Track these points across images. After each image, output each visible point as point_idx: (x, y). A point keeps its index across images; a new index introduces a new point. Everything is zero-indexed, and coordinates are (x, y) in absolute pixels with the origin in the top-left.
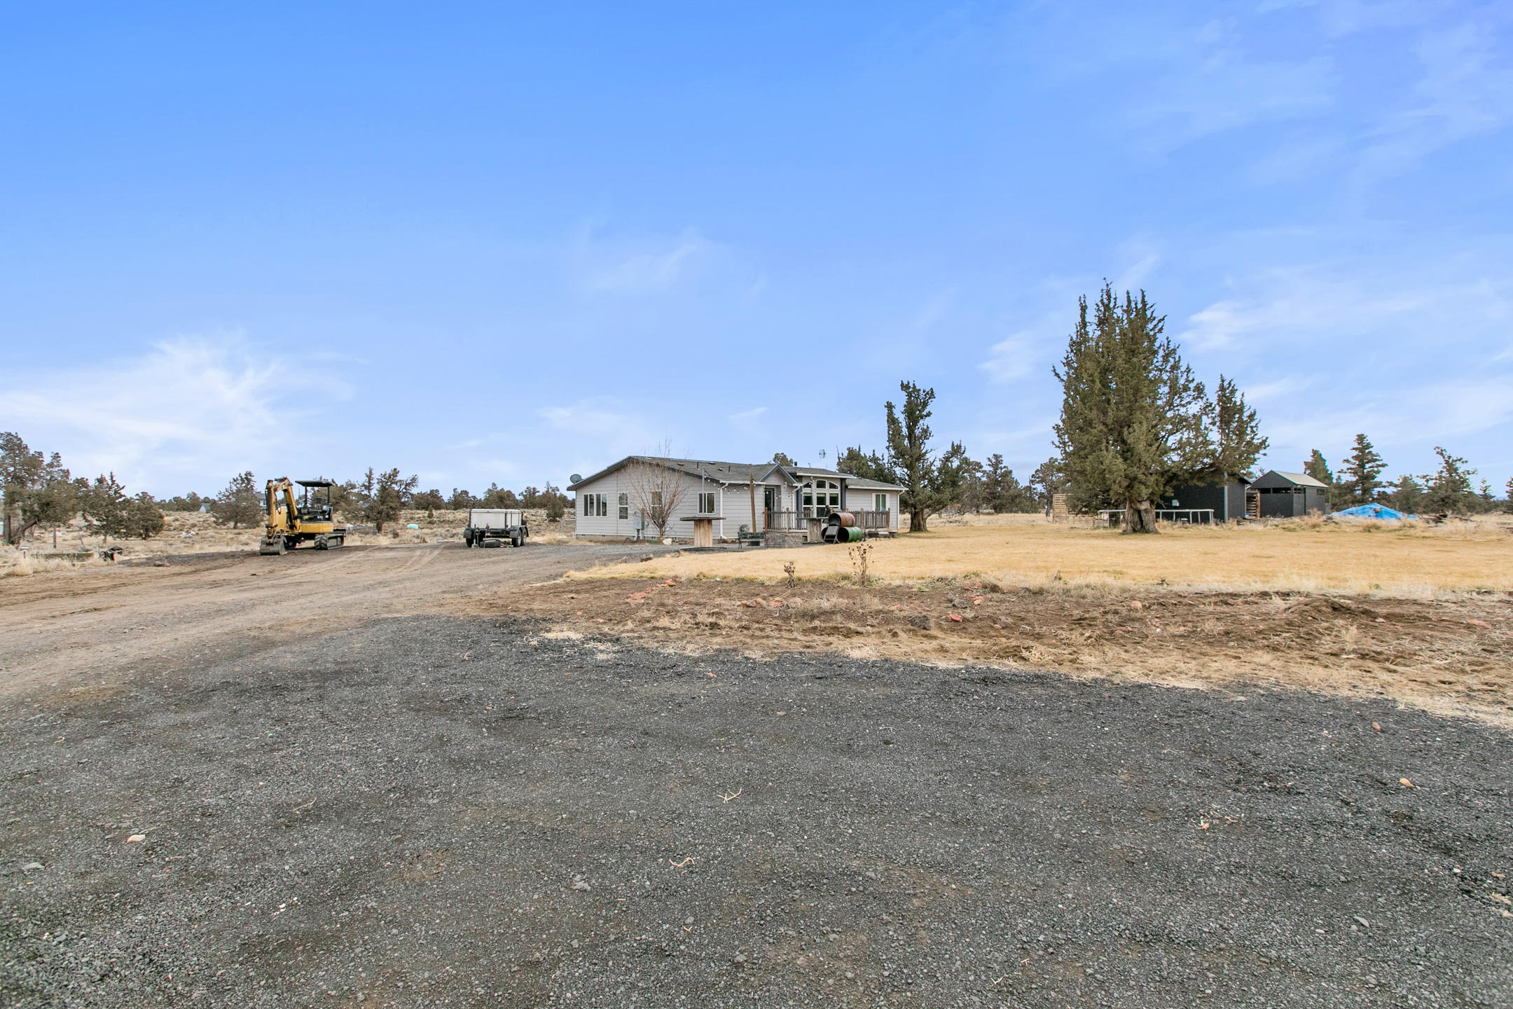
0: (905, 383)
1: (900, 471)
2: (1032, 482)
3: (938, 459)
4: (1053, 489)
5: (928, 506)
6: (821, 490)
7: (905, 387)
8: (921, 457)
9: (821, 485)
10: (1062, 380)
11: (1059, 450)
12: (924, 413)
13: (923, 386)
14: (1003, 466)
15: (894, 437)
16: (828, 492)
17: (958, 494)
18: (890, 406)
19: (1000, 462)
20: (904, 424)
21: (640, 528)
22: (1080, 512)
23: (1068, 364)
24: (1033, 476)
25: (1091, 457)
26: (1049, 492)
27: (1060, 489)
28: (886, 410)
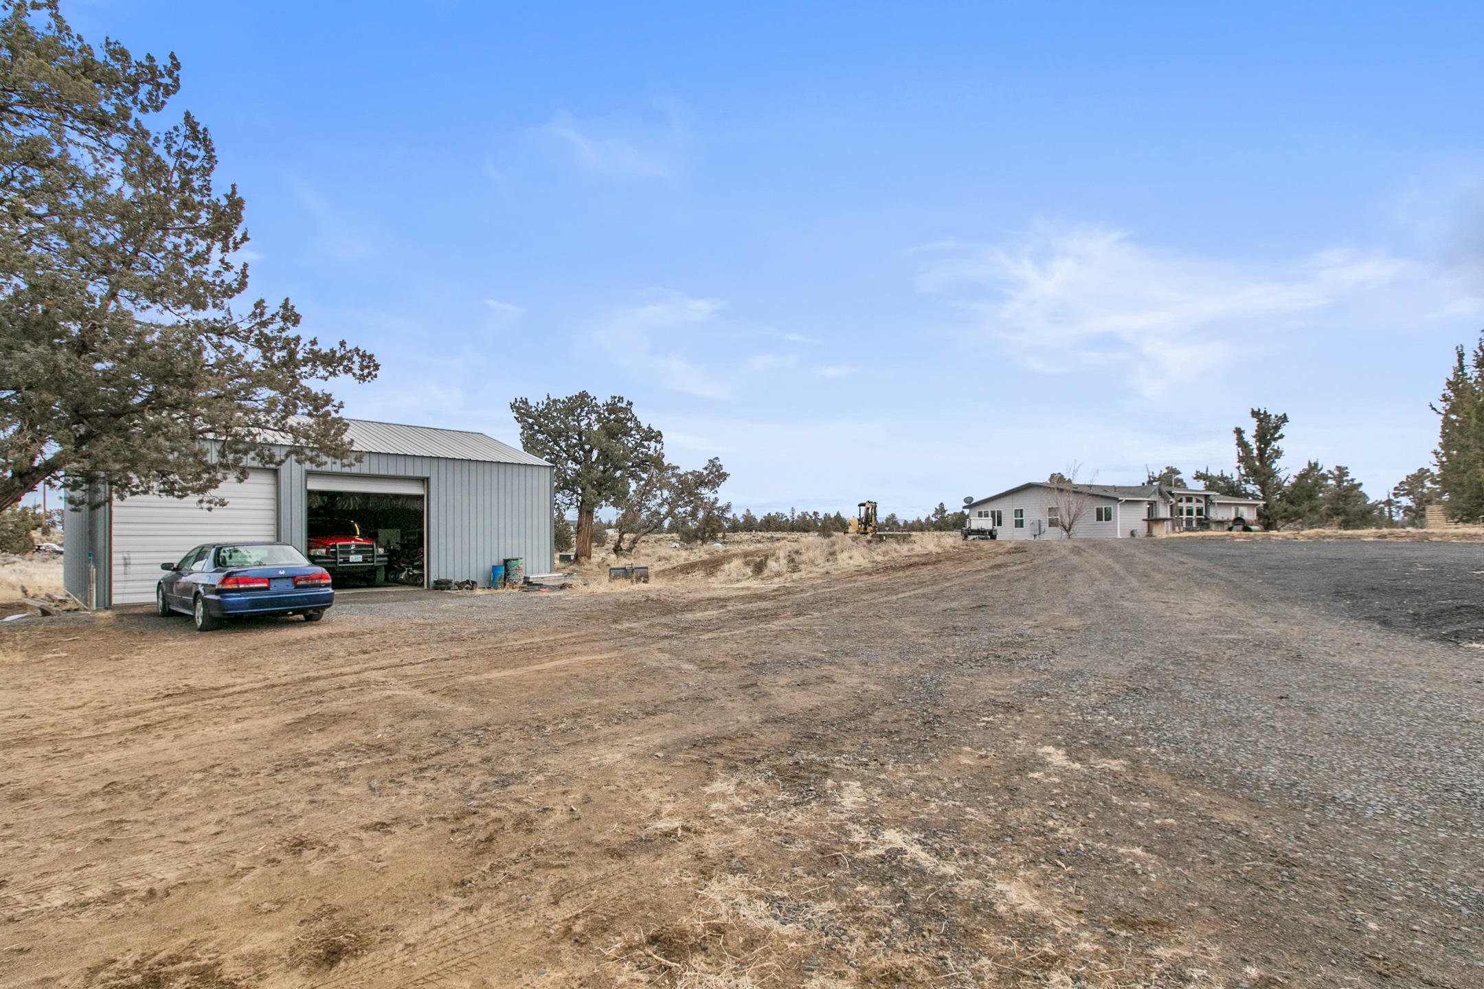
0: (1256, 410)
1: (1252, 488)
2: (1393, 495)
3: (1291, 476)
4: (1424, 501)
5: (1281, 518)
6: (1189, 504)
7: (1255, 414)
8: (1273, 474)
9: (1189, 500)
10: (1439, 413)
12: (1276, 436)
13: (1274, 411)
14: (1349, 478)
15: (1245, 459)
16: (1194, 506)
17: (1316, 507)
18: (1239, 432)
19: (1346, 474)
20: (1255, 446)
21: (1037, 533)
22: (1461, 520)
23: (1445, 399)
24: (1396, 489)
25: (1468, 473)
26: (1418, 505)
27: (1434, 501)
28: (1235, 436)
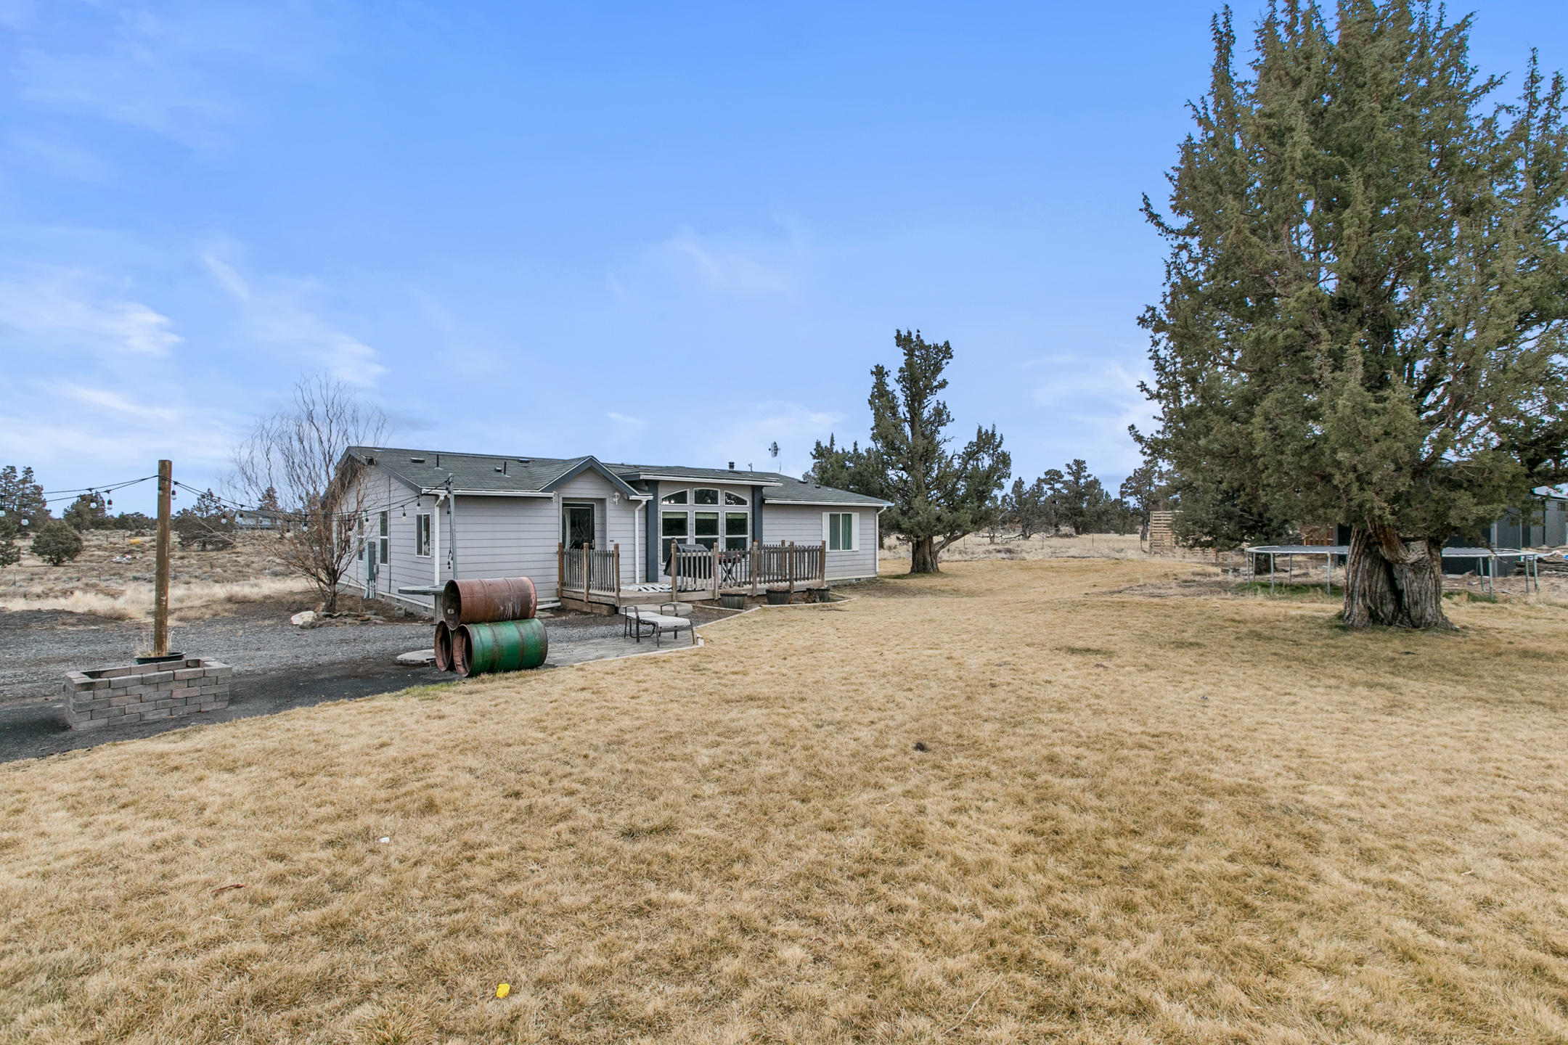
0: (904, 333)
2: (1122, 493)
4: (1151, 503)
5: (940, 532)
6: (707, 508)
7: (903, 340)
9: (705, 496)
11: (1156, 407)
12: (936, 382)
15: (885, 420)
16: (722, 510)
18: (878, 371)
19: (1083, 470)
20: (901, 398)
22: (1197, 543)
24: (1123, 486)
26: (1146, 507)
27: (1161, 504)
28: (872, 379)
